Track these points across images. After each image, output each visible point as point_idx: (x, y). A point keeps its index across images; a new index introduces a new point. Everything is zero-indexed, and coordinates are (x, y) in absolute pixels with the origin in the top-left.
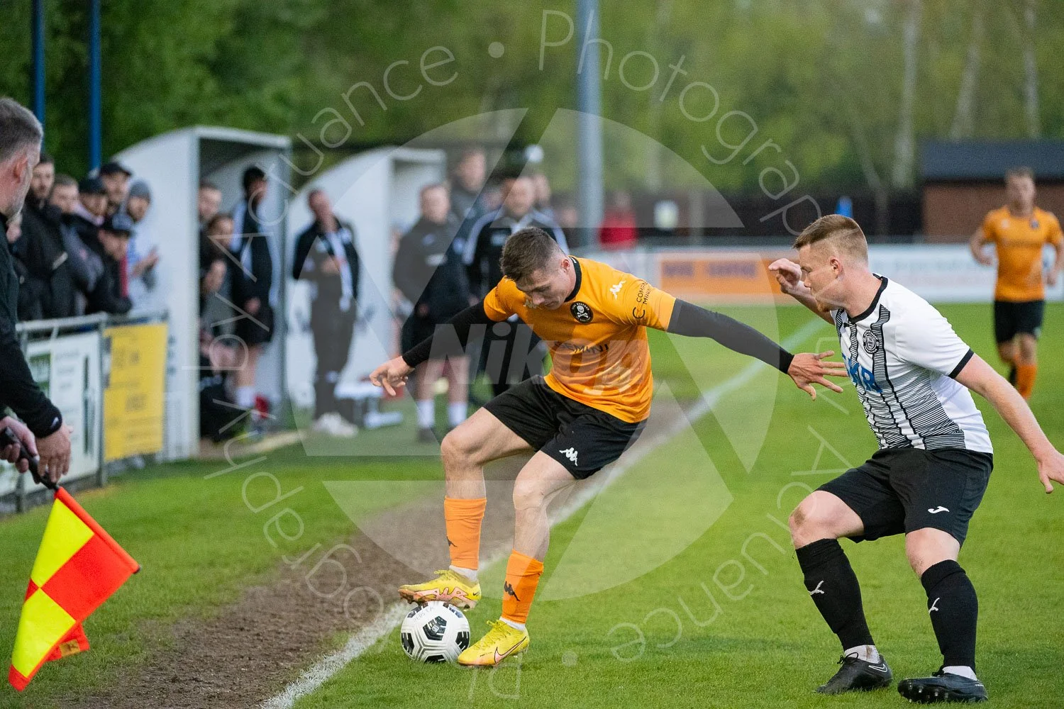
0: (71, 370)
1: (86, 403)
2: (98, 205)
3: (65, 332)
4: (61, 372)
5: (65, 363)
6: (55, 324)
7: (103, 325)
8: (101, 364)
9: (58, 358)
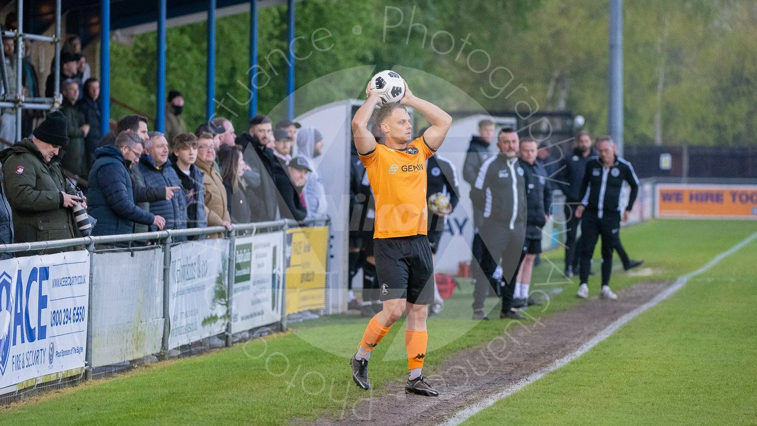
0: (264, 255)
1: (274, 276)
2: (285, 147)
3: (262, 231)
4: (258, 256)
5: (261, 251)
6: (255, 225)
7: (286, 227)
8: (284, 252)
9: (256, 247)
